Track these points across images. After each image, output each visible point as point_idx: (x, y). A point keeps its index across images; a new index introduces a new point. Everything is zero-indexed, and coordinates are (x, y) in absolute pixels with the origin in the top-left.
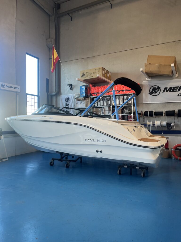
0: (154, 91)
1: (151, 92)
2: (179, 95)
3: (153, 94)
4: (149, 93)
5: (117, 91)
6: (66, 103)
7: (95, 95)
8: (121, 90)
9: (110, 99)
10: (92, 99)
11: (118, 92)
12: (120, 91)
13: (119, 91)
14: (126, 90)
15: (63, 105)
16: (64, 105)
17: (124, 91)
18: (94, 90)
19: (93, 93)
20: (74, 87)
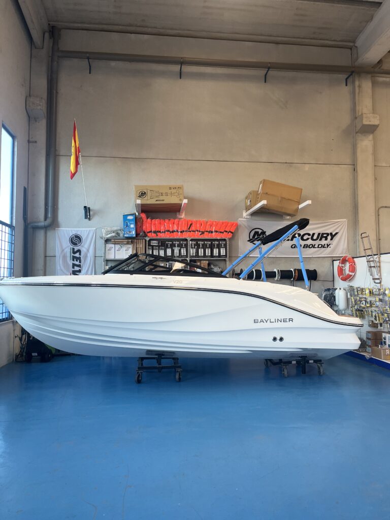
0: (256, 237)
1: (251, 238)
2: (293, 246)
3: (254, 242)
4: (249, 239)
5: (200, 231)
6: (72, 247)
7: (152, 236)
8: (207, 231)
9: (186, 246)
10: (147, 243)
11: (201, 233)
12: (205, 233)
13: (203, 233)
14: (216, 232)
15: (63, 250)
16: (65, 251)
17: (212, 232)
18: (150, 225)
19: (148, 231)
20: (94, 214)
